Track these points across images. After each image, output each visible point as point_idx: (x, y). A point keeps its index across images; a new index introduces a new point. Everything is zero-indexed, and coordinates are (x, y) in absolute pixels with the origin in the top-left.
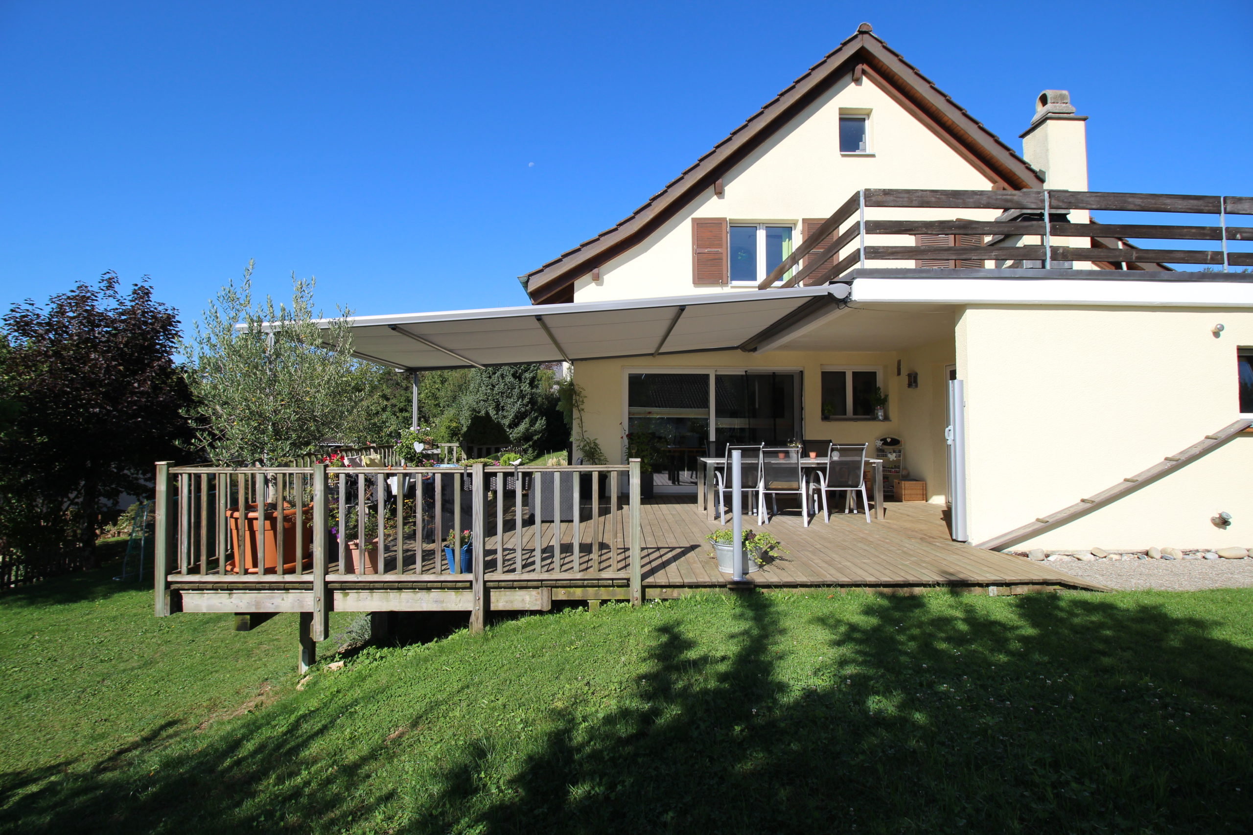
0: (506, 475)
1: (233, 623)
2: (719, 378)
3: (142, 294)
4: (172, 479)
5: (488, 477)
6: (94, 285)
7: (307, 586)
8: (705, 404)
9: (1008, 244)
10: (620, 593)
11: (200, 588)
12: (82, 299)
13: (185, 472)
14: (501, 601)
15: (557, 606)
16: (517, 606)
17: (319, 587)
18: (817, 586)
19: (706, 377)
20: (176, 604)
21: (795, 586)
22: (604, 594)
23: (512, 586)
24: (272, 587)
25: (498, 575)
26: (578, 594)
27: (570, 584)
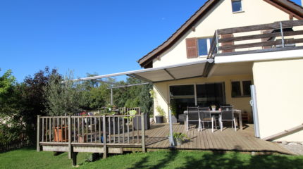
0: (111, 118)
1: (53, 154)
2: (197, 86)
3: (54, 71)
4: (41, 120)
5: (107, 118)
6: (44, 70)
7: (67, 145)
8: (193, 94)
9: (272, 40)
10: (140, 150)
11: (46, 145)
12: (40, 74)
13: (43, 117)
14: (111, 151)
15: (125, 153)
16: (115, 152)
17: (70, 145)
18: (195, 149)
19: (193, 86)
20: (41, 149)
21: (189, 149)
22: (136, 150)
23: (113, 147)
24: (61, 145)
25: (109, 144)
26: (129, 149)
27: (127, 147)
